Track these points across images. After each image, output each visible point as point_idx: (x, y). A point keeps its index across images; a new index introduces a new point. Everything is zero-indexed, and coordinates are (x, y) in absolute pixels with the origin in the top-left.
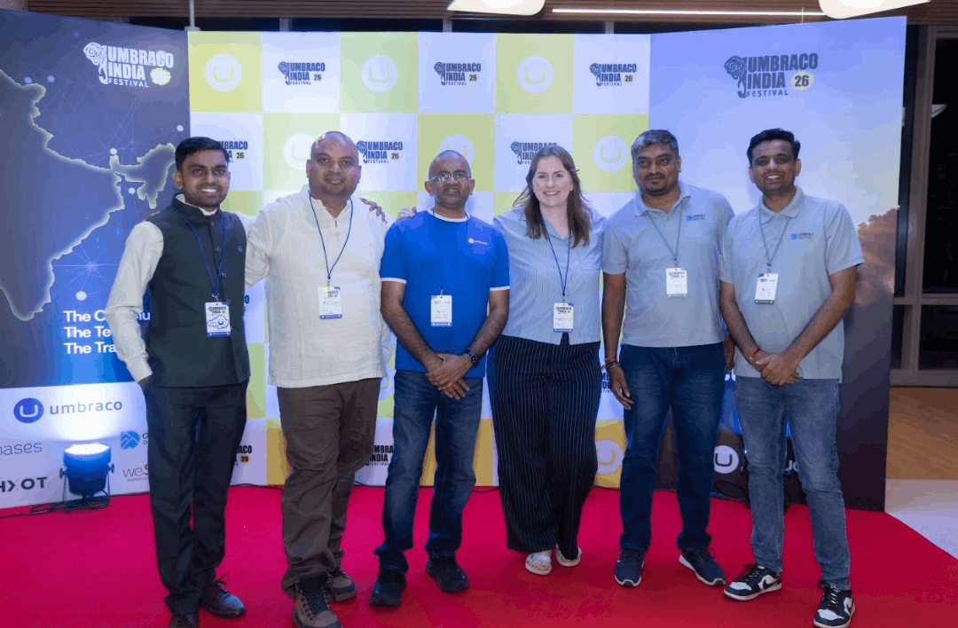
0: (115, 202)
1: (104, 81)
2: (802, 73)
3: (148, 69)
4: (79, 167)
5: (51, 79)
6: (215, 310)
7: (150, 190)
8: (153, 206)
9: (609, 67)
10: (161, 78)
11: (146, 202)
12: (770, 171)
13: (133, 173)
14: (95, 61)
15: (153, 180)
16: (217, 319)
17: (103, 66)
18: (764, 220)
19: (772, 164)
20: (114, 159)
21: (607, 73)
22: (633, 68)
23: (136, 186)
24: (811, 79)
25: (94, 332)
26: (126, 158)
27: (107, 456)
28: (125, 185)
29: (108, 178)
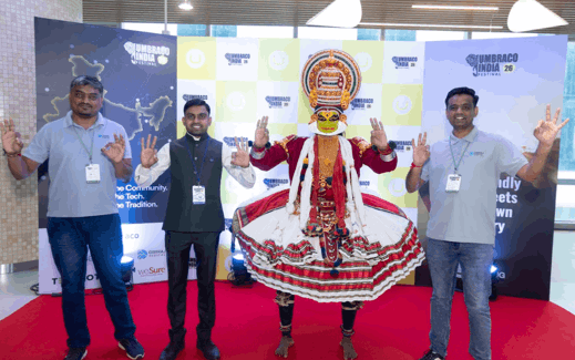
0: (138, 127)
1: (134, 62)
2: (509, 64)
3: (156, 56)
4: (120, 108)
5: (107, 61)
6: (198, 190)
7: (155, 121)
8: (157, 129)
9: (402, 59)
10: (163, 61)
11: (153, 127)
12: (459, 115)
13: (147, 112)
14: (130, 52)
15: (158, 116)
16: (199, 195)
17: (133, 54)
18: (453, 142)
19: (459, 111)
20: (138, 104)
21: (401, 62)
22: (416, 59)
23: (148, 118)
24: (514, 67)
25: (126, 197)
26: (144, 103)
27: (132, 263)
28: (143, 118)
29: (135, 114)
